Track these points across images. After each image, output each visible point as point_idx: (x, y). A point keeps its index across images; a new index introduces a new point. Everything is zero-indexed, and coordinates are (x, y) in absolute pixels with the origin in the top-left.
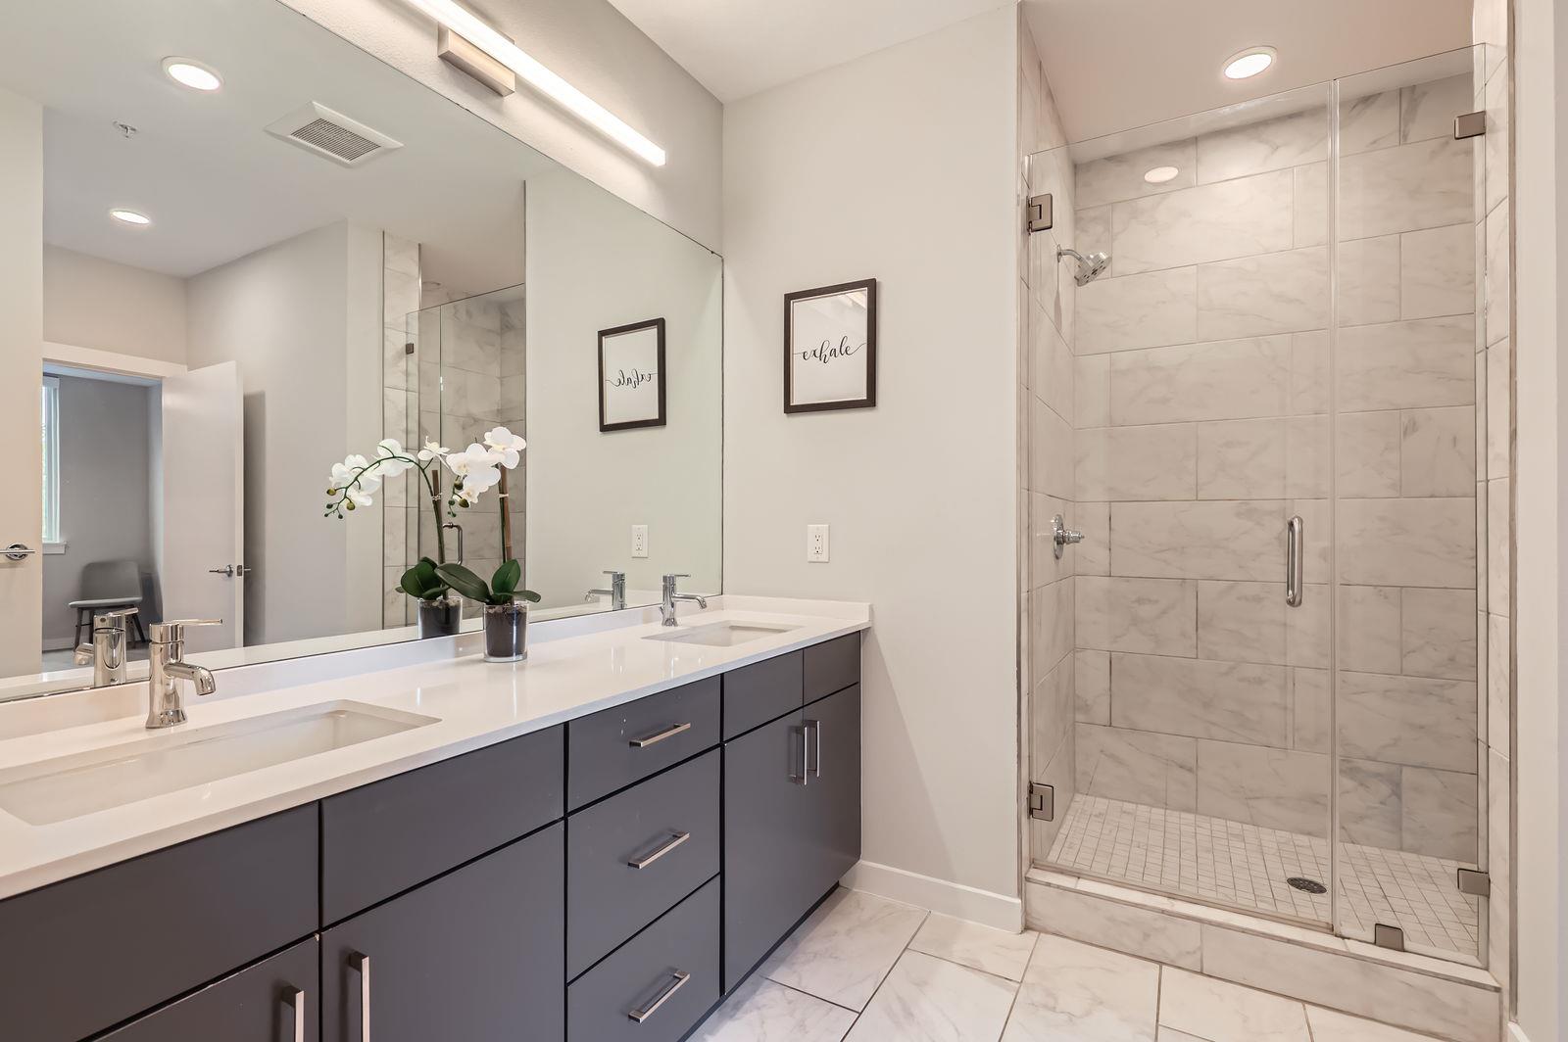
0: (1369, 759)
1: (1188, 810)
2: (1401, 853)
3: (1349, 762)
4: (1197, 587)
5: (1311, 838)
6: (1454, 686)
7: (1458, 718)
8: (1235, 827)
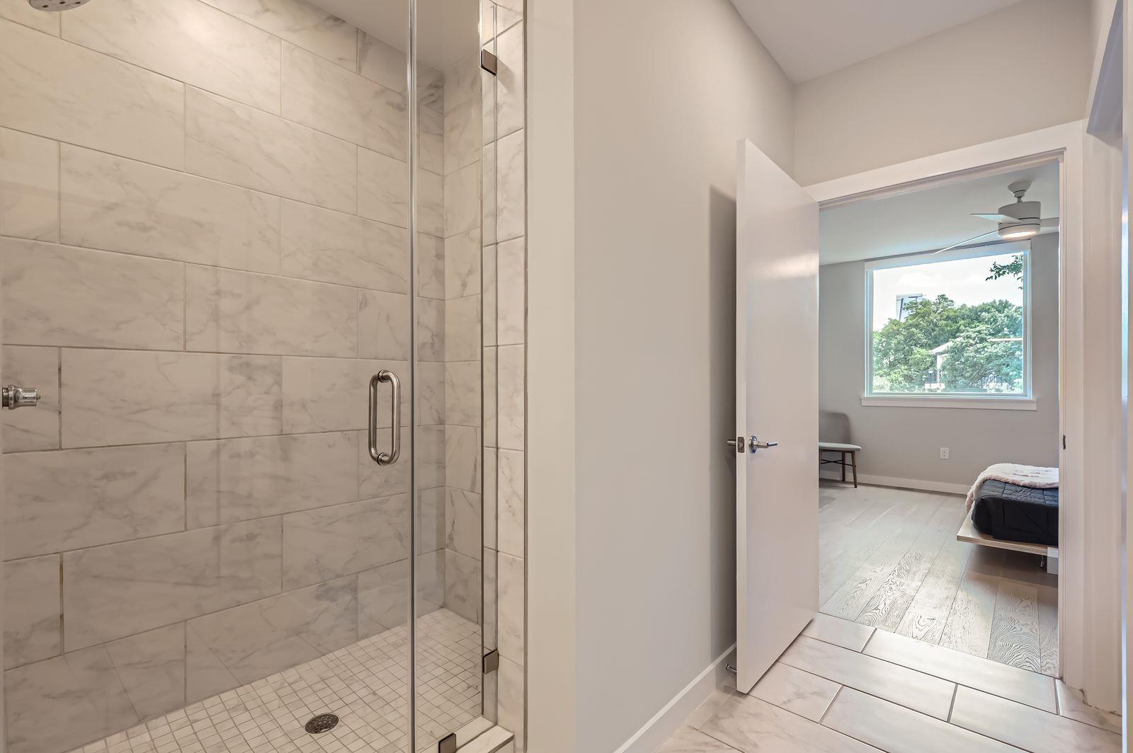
0: (338, 576)
1: (176, 708)
2: (359, 643)
3: (324, 585)
4: (185, 450)
5: (298, 667)
6: (388, 500)
7: (390, 524)
8: (230, 697)
